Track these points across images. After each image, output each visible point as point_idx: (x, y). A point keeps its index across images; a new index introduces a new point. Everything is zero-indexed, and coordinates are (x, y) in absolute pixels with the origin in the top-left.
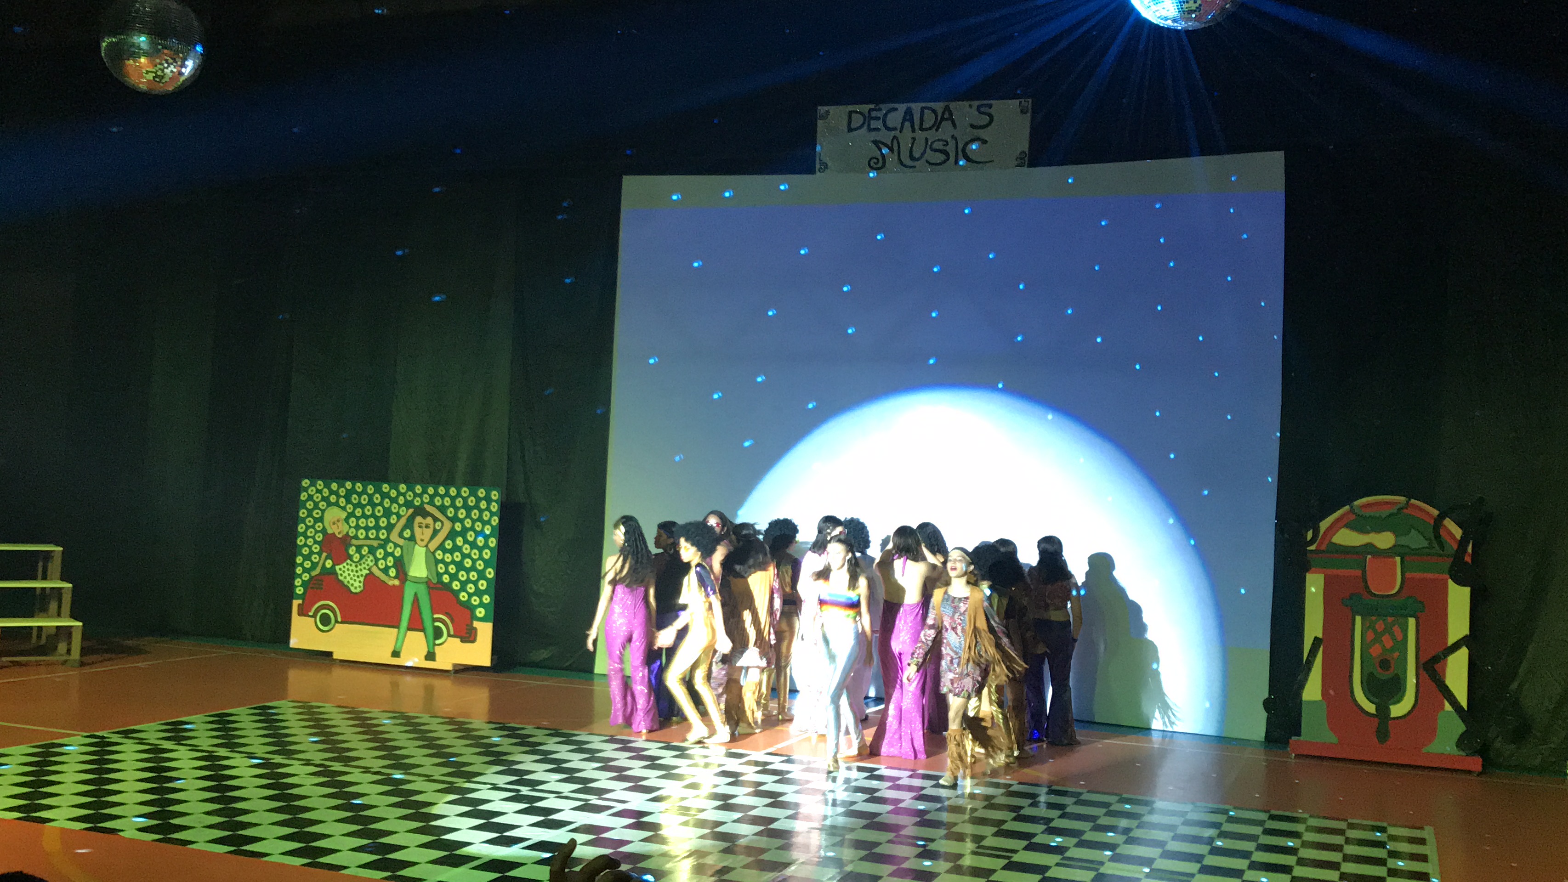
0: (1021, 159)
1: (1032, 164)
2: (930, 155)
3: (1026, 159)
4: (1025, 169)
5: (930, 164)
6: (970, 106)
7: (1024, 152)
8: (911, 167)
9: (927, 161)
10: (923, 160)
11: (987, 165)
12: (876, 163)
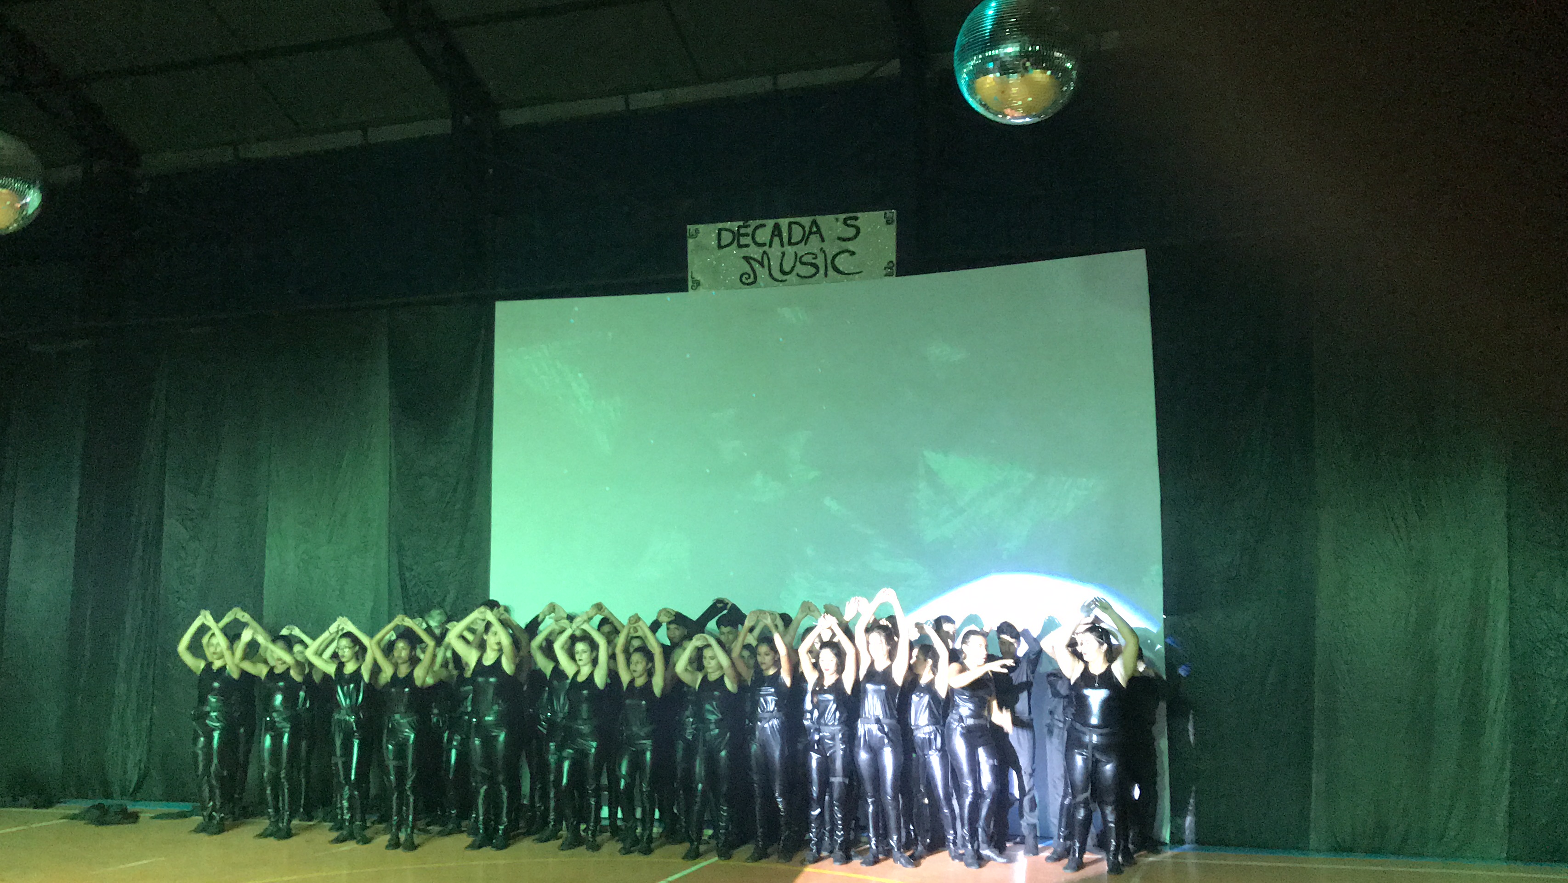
1: (899, 274)
2: (799, 268)
3: (894, 268)
4: (894, 279)
5: (800, 277)
6: (837, 220)
7: (892, 262)
8: (781, 281)
9: (798, 275)
10: (794, 273)
11: (857, 276)
12: (747, 279)
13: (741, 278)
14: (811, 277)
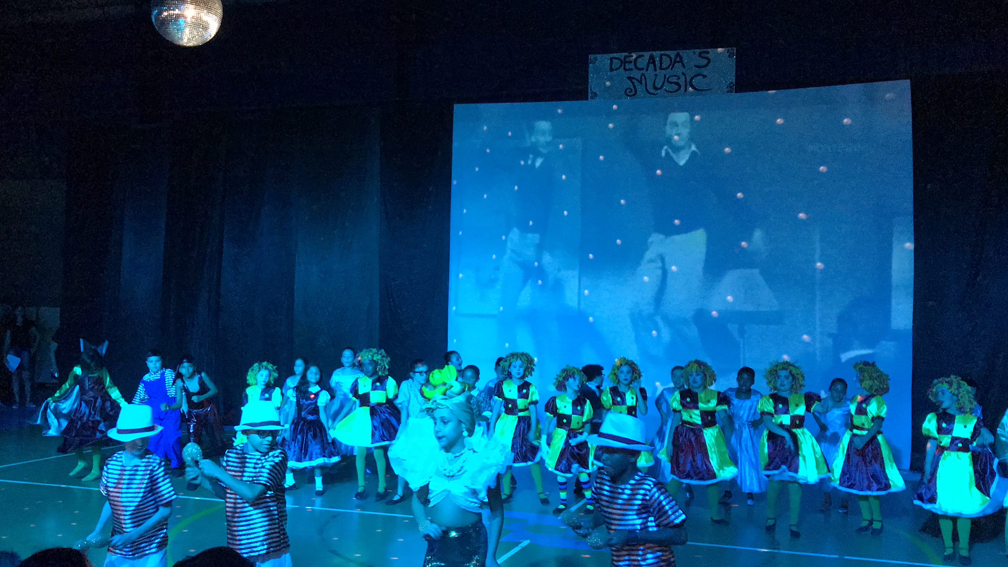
0: (731, 87)
1: (737, 91)
2: (667, 87)
3: (734, 87)
4: (734, 94)
6: (694, 53)
7: (732, 83)
8: (654, 94)
9: (666, 90)
10: (663, 89)
11: (706, 92)
13: (625, 91)
14: (675, 92)
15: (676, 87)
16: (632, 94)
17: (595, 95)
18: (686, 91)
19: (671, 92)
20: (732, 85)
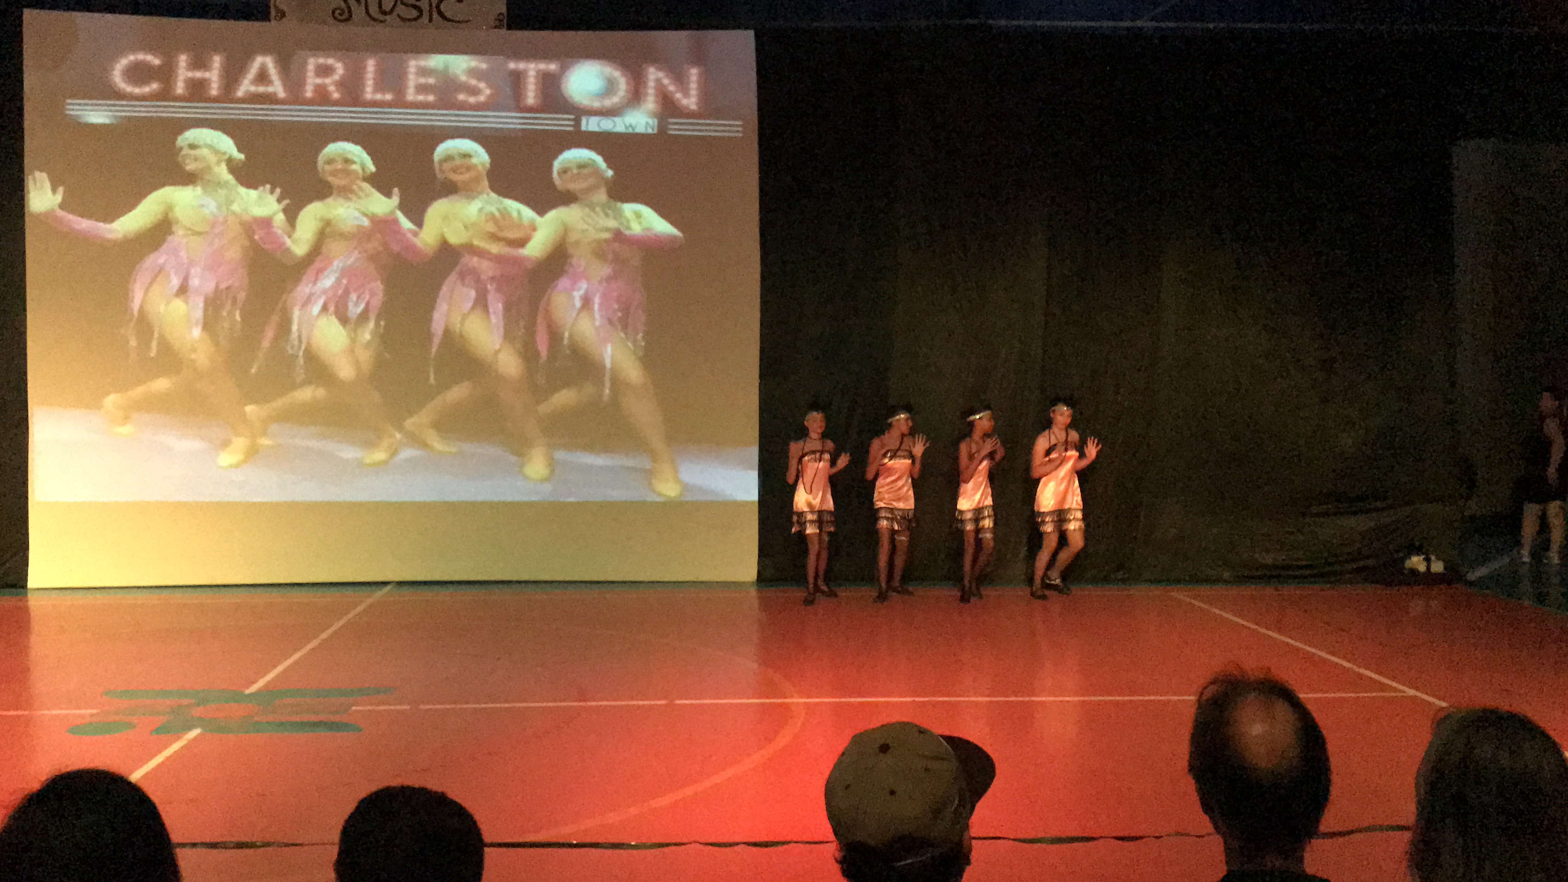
0: (501, 21)
1: (509, 28)
2: (401, 9)
3: (505, 21)
4: (504, 32)
5: (403, 20)
7: (503, 15)
8: (381, 21)
9: (398, 15)
10: (395, 13)
11: (464, 25)
12: (340, 14)
13: (333, 12)
14: (415, 19)
15: (414, 13)
16: (344, 17)
17: (282, 15)
18: (431, 20)
19: (409, 20)
20: (501, 17)
